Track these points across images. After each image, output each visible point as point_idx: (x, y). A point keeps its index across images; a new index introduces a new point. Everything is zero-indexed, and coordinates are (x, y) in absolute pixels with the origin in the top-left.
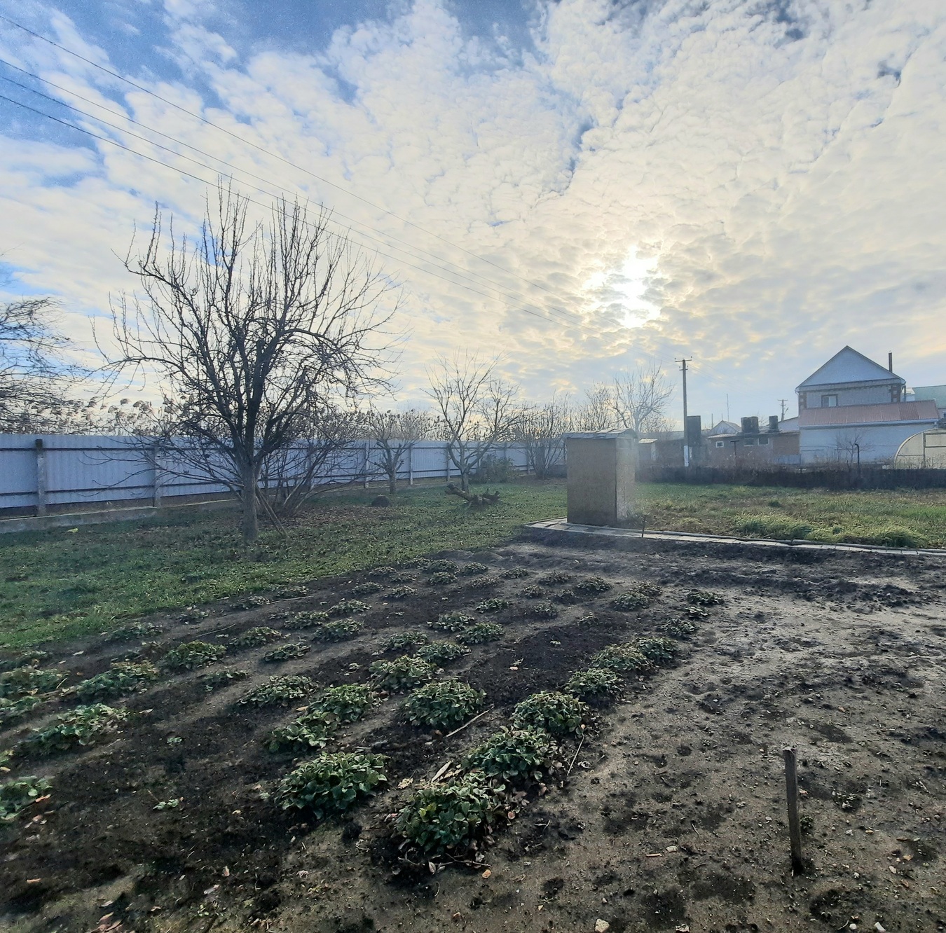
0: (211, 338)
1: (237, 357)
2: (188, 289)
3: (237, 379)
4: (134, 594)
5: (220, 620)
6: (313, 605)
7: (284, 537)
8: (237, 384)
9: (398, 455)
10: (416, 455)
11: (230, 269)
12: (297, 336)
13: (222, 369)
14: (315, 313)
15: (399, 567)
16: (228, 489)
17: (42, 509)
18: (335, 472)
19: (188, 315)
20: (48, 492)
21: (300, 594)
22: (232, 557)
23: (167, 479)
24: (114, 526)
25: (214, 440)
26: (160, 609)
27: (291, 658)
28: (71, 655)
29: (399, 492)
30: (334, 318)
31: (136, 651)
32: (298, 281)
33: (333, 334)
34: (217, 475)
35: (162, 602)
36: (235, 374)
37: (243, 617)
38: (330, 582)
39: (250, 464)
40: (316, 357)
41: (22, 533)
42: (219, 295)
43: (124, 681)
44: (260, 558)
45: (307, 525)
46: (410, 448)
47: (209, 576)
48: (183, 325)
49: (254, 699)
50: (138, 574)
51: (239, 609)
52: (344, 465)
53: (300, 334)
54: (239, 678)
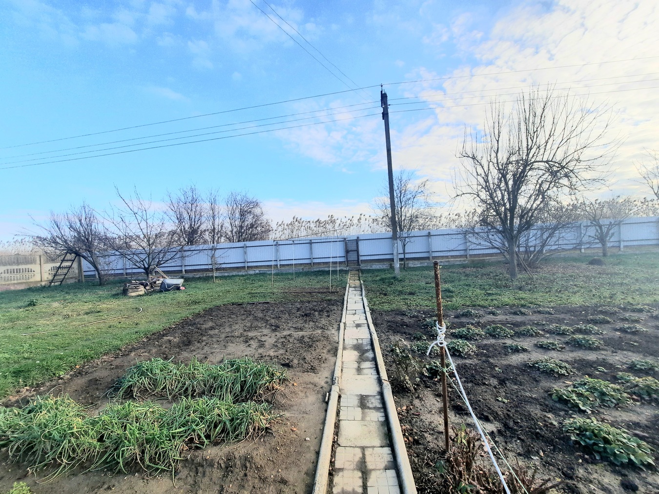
0: (490, 178)
1: (503, 184)
2: (479, 158)
3: (503, 196)
4: (467, 297)
5: (507, 317)
6: (560, 321)
7: (532, 279)
8: (503, 199)
9: (609, 230)
10: (624, 228)
11: (498, 141)
12: (536, 165)
13: (495, 191)
14: (545, 149)
15: (624, 309)
16: (499, 252)
17: (431, 258)
18: (561, 242)
19: (480, 171)
20: (432, 252)
21: (550, 313)
22: (506, 286)
23: (473, 247)
24: (453, 266)
25: (493, 228)
26: (479, 305)
27: (554, 349)
28: (450, 317)
29: (611, 256)
30: (558, 148)
31: (474, 322)
32: (536, 134)
33: (558, 158)
34: (495, 245)
35: (478, 303)
36: (502, 193)
37: (519, 319)
38: (569, 310)
39: (512, 239)
40: (548, 174)
41: (426, 266)
42: (493, 155)
43: (472, 334)
44: (520, 289)
45: (545, 274)
46: (619, 224)
47: (496, 294)
48: (478, 175)
49: (537, 365)
50: (466, 287)
51: (515, 313)
52: (566, 238)
53: (537, 163)
54: (524, 350)
